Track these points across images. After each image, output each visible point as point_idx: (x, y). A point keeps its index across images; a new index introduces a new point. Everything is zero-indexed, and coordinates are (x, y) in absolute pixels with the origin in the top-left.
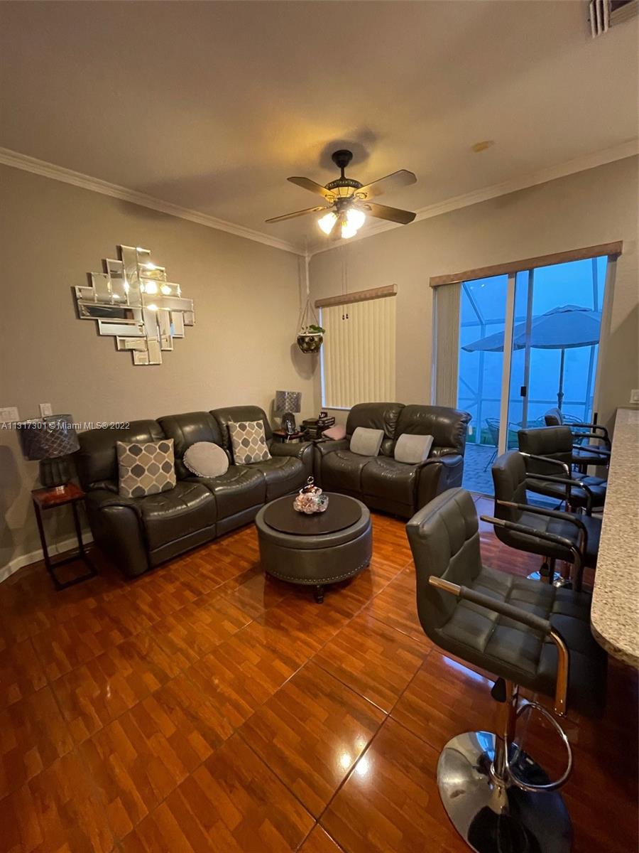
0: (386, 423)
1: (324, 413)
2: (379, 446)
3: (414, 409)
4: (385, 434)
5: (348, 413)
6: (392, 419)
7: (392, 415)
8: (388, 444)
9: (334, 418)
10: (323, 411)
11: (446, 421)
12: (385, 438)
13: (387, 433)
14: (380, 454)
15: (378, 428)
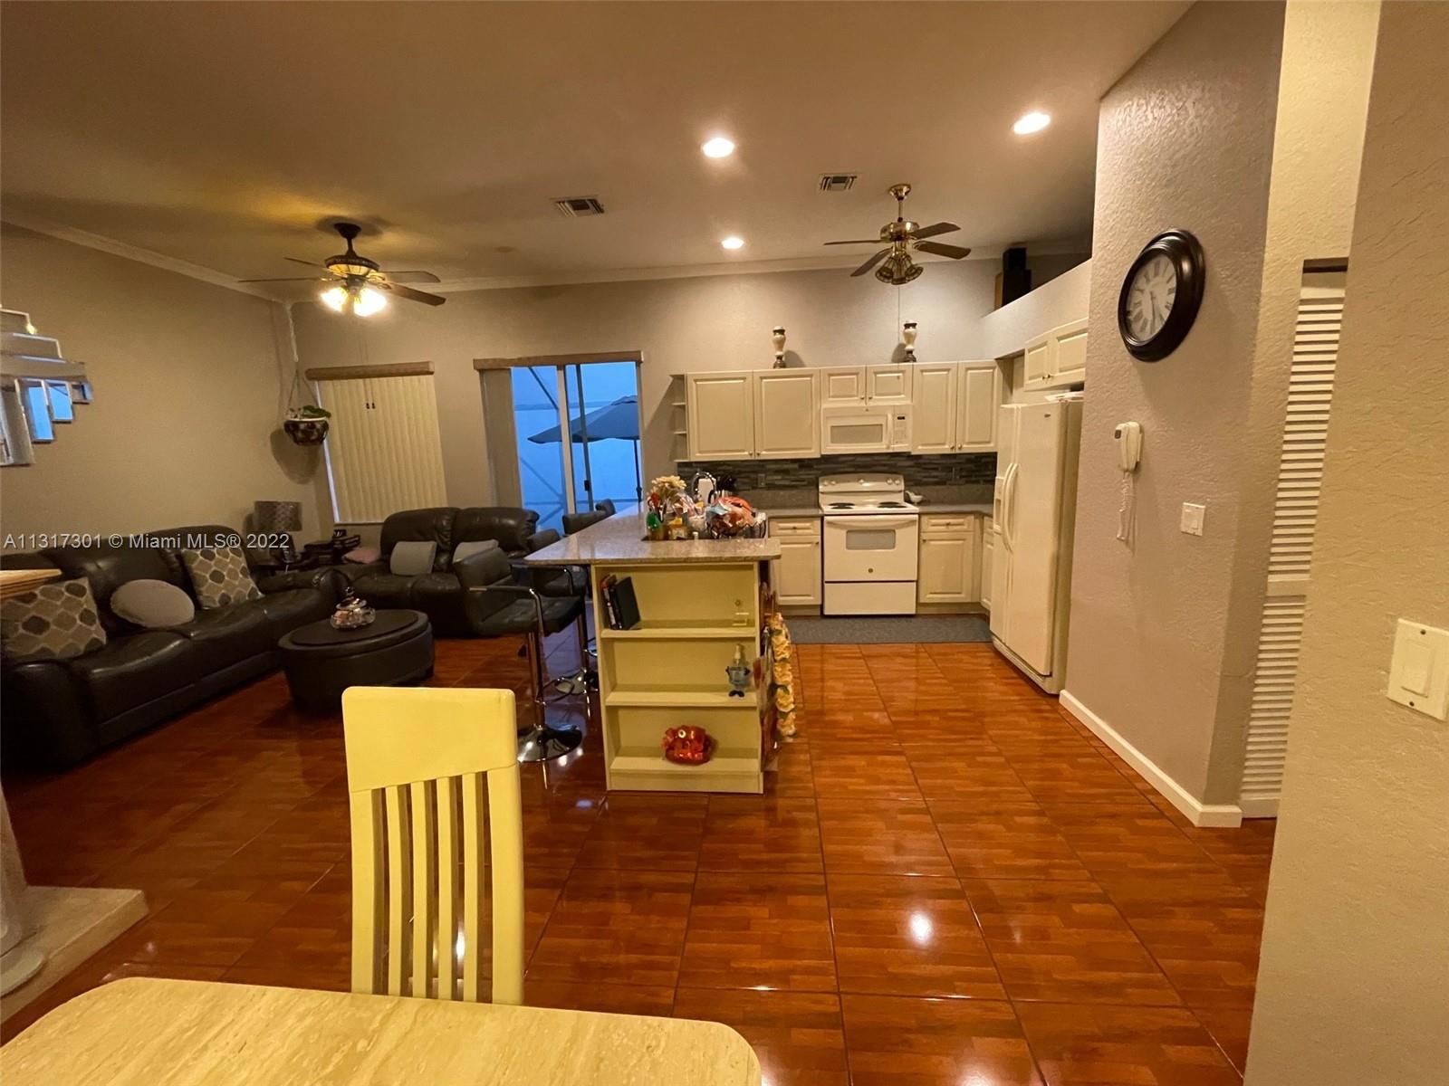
0: (439, 533)
1: (340, 531)
2: (432, 561)
3: (472, 513)
4: (438, 546)
5: (380, 527)
6: (444, 527)
7: (444, 523)
8: (443, 559)
9: (359, 536)
10: (337, 528)
11: (511, 522)
12: (439, 551)
13: (441, 545)
14: (434, 570)
15: (427, 540)
